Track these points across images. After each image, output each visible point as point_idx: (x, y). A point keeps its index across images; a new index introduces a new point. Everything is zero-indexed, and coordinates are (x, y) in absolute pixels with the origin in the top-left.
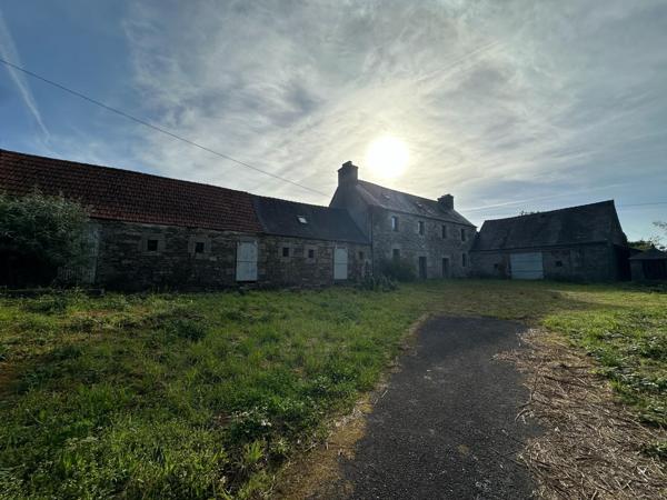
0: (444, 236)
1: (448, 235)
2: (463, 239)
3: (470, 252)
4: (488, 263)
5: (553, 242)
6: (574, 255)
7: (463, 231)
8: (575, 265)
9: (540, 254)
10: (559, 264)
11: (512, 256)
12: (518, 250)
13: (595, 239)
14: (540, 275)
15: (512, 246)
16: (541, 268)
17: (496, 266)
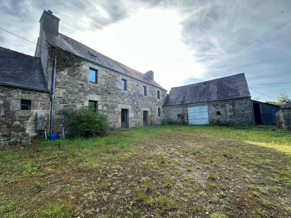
0: (145, 95)
1: (148, 93)
2: (159, 98)
3: (163, 107)
4: (174, 114)
5: (214, 98)
6: (228, 107)
7: (158, 92)
8: (229, 114)
9: (206, 107)
10: (219, 113)
11: (189, 109)
12: (192, 104)
13: (241, 95)
14: (206, 121)
15: (189, 102)
16: (207, 117)
17: (179, 115)
